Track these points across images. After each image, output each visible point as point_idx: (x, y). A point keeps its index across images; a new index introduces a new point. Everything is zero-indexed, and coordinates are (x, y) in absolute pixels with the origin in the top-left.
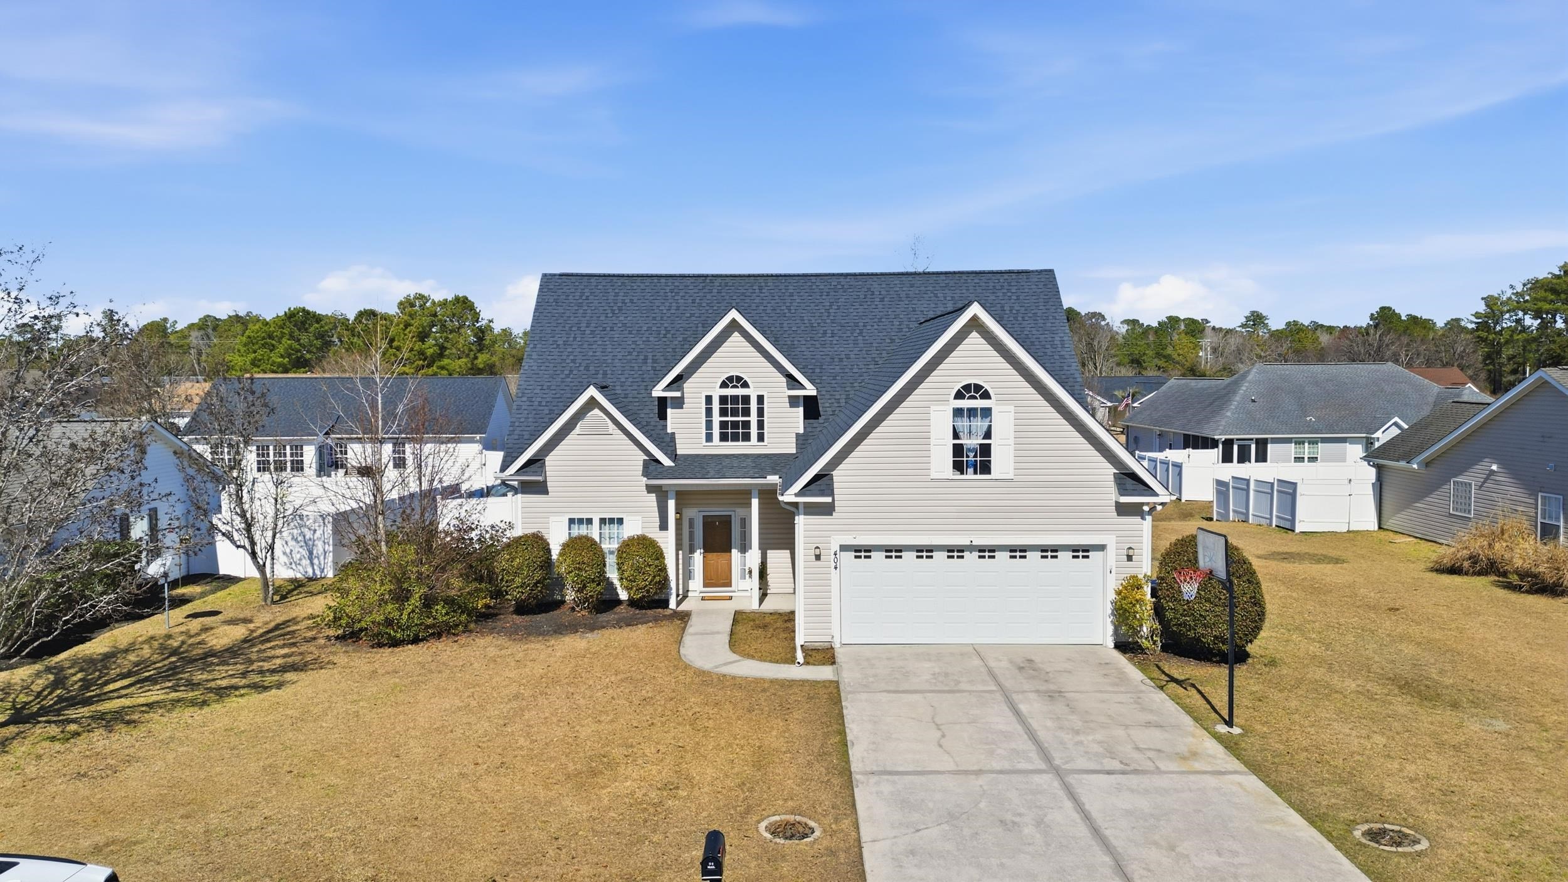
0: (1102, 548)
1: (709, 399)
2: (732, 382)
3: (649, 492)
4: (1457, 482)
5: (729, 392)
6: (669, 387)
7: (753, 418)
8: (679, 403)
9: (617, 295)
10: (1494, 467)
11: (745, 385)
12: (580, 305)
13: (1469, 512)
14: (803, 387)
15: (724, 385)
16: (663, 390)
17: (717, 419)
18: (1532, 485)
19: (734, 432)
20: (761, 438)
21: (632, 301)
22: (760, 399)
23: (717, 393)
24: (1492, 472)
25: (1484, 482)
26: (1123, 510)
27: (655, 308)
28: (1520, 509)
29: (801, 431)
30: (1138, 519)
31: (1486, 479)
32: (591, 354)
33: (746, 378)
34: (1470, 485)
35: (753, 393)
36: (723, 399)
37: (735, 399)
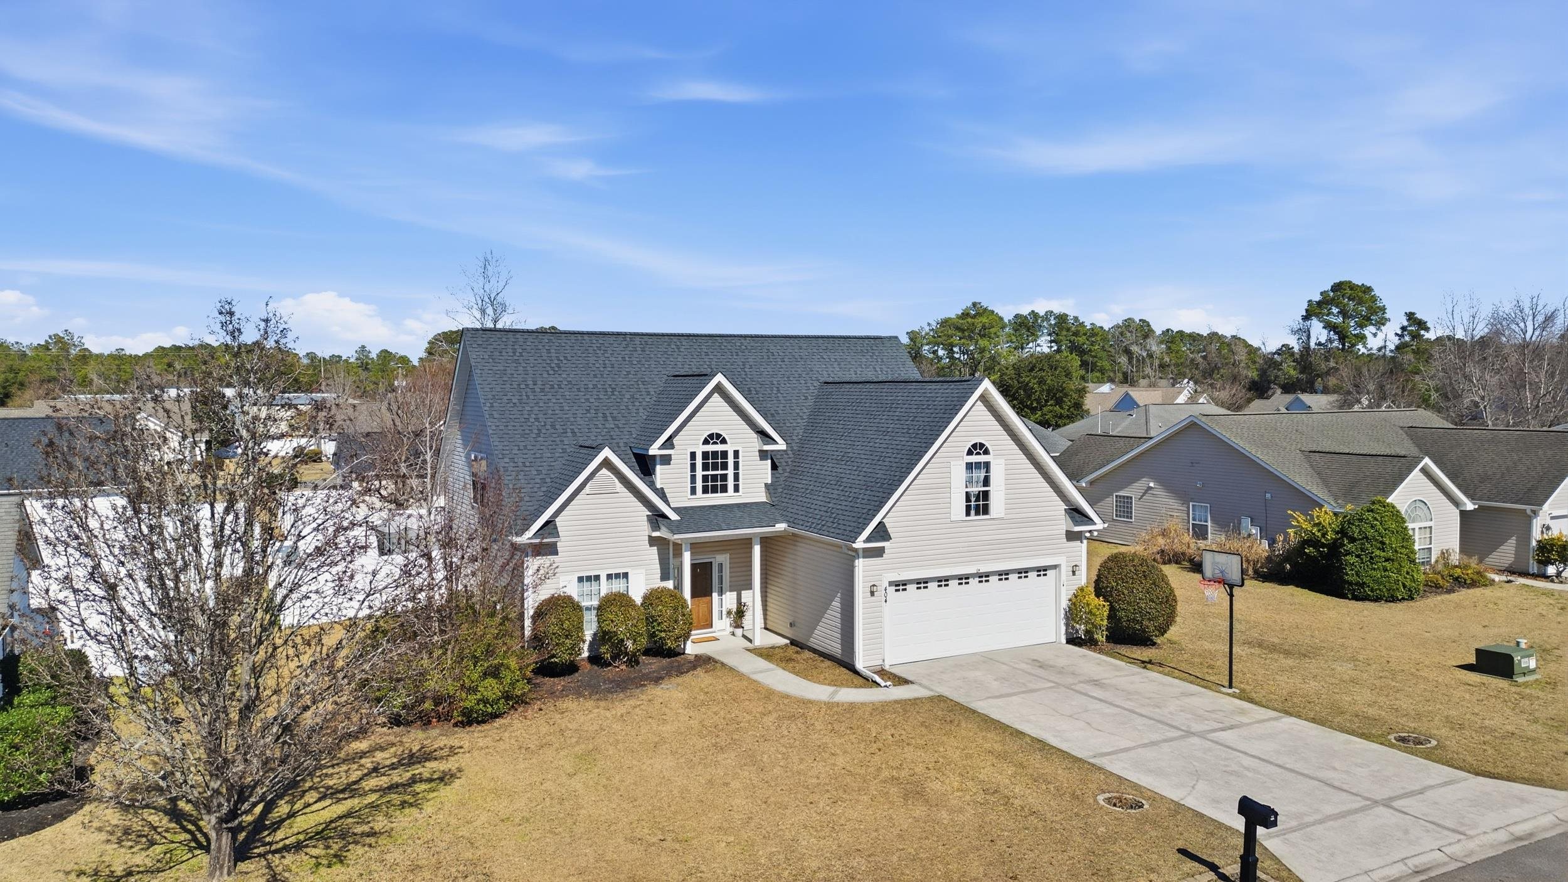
0: (1055, 567)
1: (693, 455)
2: (712, 439)
3: (651, 545)
4: (1120, 496)
5: (710, 448)
6: (663, 446)
7: (730, 472)
8: (666, 460)
9: (549, 351)
10: (1152, 485)
11: (724, 441)
12: (517, 361)
13: (1131, 518)
14: (775, 442)
15: (706, 442)
16: (659, 449)
17: (700, 473)
18: (1184, 496)
19: (714, 485)
20: (736, 489)
21: (565, 358)
22: (736, 453)
23: (700, 449)
24: (1150, 488)
25: (1142, 496)
26: (1071, 536)
27: (591, 365)
28: (1175, 514)
29: (769, 481)
30: (1078, 543)
31: (1144, 494)
32: (550, 412)
33: (724, 435)
34: (1131, 498)
35: (729, 448)
36: (705, 455)
37: (715, 454)
